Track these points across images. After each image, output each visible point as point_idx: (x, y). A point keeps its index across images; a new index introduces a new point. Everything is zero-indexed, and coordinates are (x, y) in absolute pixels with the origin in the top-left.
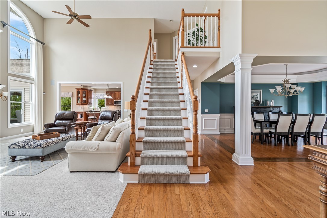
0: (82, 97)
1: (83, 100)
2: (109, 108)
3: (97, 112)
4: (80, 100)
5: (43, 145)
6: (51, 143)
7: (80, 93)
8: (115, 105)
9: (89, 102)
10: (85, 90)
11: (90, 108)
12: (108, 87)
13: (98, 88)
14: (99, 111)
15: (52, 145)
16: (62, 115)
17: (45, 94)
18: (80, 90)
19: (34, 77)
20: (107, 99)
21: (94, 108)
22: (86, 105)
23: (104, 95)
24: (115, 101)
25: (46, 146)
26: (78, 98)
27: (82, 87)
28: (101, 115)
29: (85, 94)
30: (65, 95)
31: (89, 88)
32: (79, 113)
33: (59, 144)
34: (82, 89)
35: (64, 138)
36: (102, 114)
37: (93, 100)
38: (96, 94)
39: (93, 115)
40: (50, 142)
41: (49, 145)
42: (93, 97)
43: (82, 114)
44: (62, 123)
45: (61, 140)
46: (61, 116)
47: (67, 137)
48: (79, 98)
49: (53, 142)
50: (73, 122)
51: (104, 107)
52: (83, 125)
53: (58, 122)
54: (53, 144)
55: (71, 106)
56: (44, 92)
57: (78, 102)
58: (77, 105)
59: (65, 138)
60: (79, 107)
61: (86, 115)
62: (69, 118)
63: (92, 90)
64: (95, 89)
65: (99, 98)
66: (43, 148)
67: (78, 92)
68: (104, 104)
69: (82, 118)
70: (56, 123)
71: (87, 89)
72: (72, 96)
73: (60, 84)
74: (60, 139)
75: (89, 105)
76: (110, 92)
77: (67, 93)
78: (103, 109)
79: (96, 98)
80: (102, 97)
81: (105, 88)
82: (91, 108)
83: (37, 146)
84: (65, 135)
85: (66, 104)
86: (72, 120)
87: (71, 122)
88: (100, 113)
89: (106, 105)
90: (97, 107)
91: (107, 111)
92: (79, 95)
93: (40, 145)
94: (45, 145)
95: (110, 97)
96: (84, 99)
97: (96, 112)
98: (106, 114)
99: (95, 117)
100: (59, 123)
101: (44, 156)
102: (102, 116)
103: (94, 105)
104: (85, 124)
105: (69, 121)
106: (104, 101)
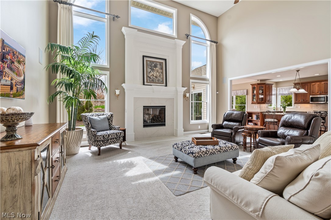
0: (258, 94)
1: (260, 98)
2: (299, 107)
3: (279, 114)
4: (255, 97)
5: (195, 153)
6: (204, 153)
7: (256, 89)
8: (310, 102)
9: (268, 99)
10: (263, 85)
11: (269, 107)
12: (298, 77)
13: (281, 80)
14: (282, 112)
15: (205, 155)
16: (230, 115)
17: (218, 93)
18: (256, 86)
19: (208, 78)
20: (296, 95)
21: (275, 107)
22: (264, 103)
23: (290, 89)
24: (311, 96)
25: (199, 156)
26: (253, 96)
27: (259, 82)
28: (283, 119)
29: (262, 90)
30: (240, 93)
31: (268, 82)
32: (255, 113)
33: (214, 155)
34: (258, 84)
35: (222, 148)
36: (286, 117)
37: (274, 98)
38: (278, 88)
39: (271, 117)
40: (203, 151)
41: (202, 155)
42: (273, 93)
43: (258, 115)
44: (229, 125)
45: (217, 151)
46: (229, 117)
47: (227, 148)
48: (255, 95)
49: (207, 152)
50: (242, 125)
51: (292, 106)
52: (254, 132)
53: (225, 123)
54: (207, 154)
55: (246, 105)
56: (217, 91)
57: (253, 101)
58: (252, 103)
59: (224, 149)
60: (255, 106)
61: (263, 116)
62: (237, 119)
63: (272, 85)
64: (277, 83)
65: (283, 94)
66: (194, 158)
67: (254, 89)
68: (291, 102)
69: (257, 119)
70: (223, 124)
71: (264, 84)
72: (247, 94)
73: (231, 81)
74: (217, 149)
75: (267, 103)
76: (302, 83)
77: (242, 91)
78: (288, 109)
79: (278, 95)
80: (287, 92)
81: (293, 78)
82: (271, 107)
83: (190, 153)
84: (225, 144)
85: (242, 102)
86: (241, 123)
87: (239, 125)
88: (283, 115)
89: (295, 103)
90: (279, 106)
91: (295, 113)
92: (255, 92)
93: (192, 153)
94: (197, 155)
95: (302, 91)
96: (261, 96)
97: (276, 113)
98: (293, 118)
99: (276, 120)
100: (227, 125)
101: (197, 168)
102: (284, 121)
103: (275, 104)
104: (256, 130)
105: (237, 124)
106: (291, 98)
